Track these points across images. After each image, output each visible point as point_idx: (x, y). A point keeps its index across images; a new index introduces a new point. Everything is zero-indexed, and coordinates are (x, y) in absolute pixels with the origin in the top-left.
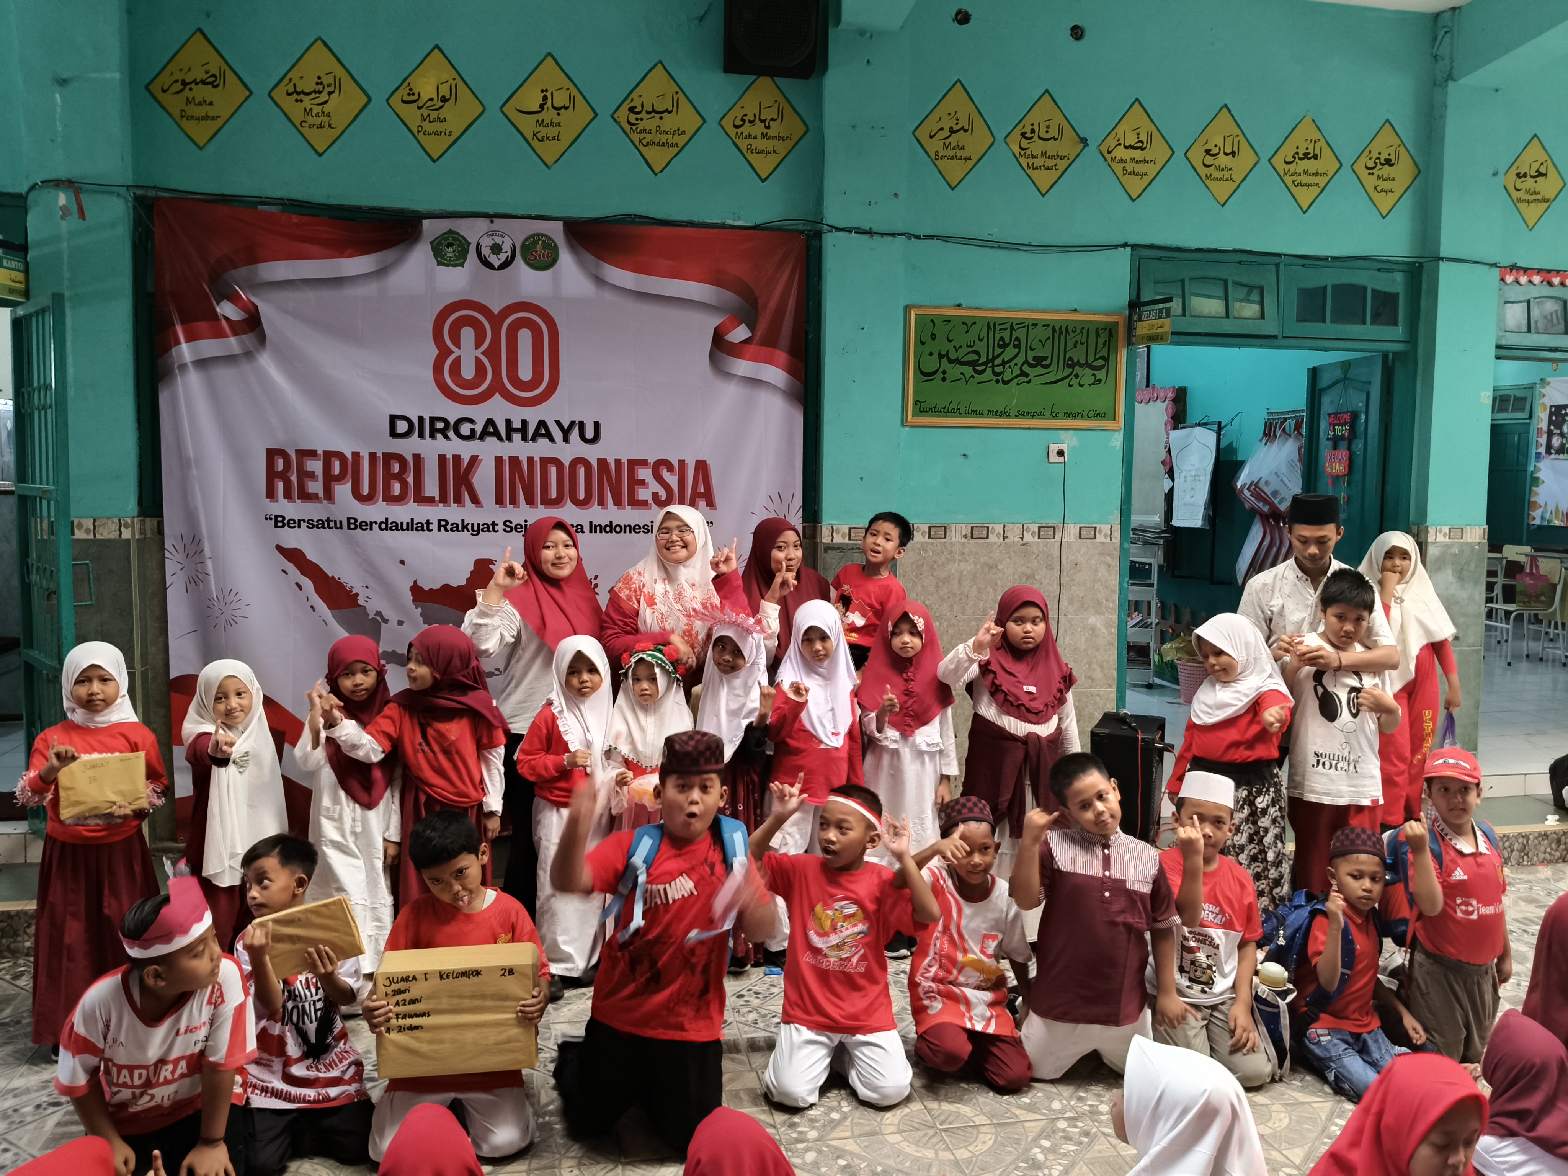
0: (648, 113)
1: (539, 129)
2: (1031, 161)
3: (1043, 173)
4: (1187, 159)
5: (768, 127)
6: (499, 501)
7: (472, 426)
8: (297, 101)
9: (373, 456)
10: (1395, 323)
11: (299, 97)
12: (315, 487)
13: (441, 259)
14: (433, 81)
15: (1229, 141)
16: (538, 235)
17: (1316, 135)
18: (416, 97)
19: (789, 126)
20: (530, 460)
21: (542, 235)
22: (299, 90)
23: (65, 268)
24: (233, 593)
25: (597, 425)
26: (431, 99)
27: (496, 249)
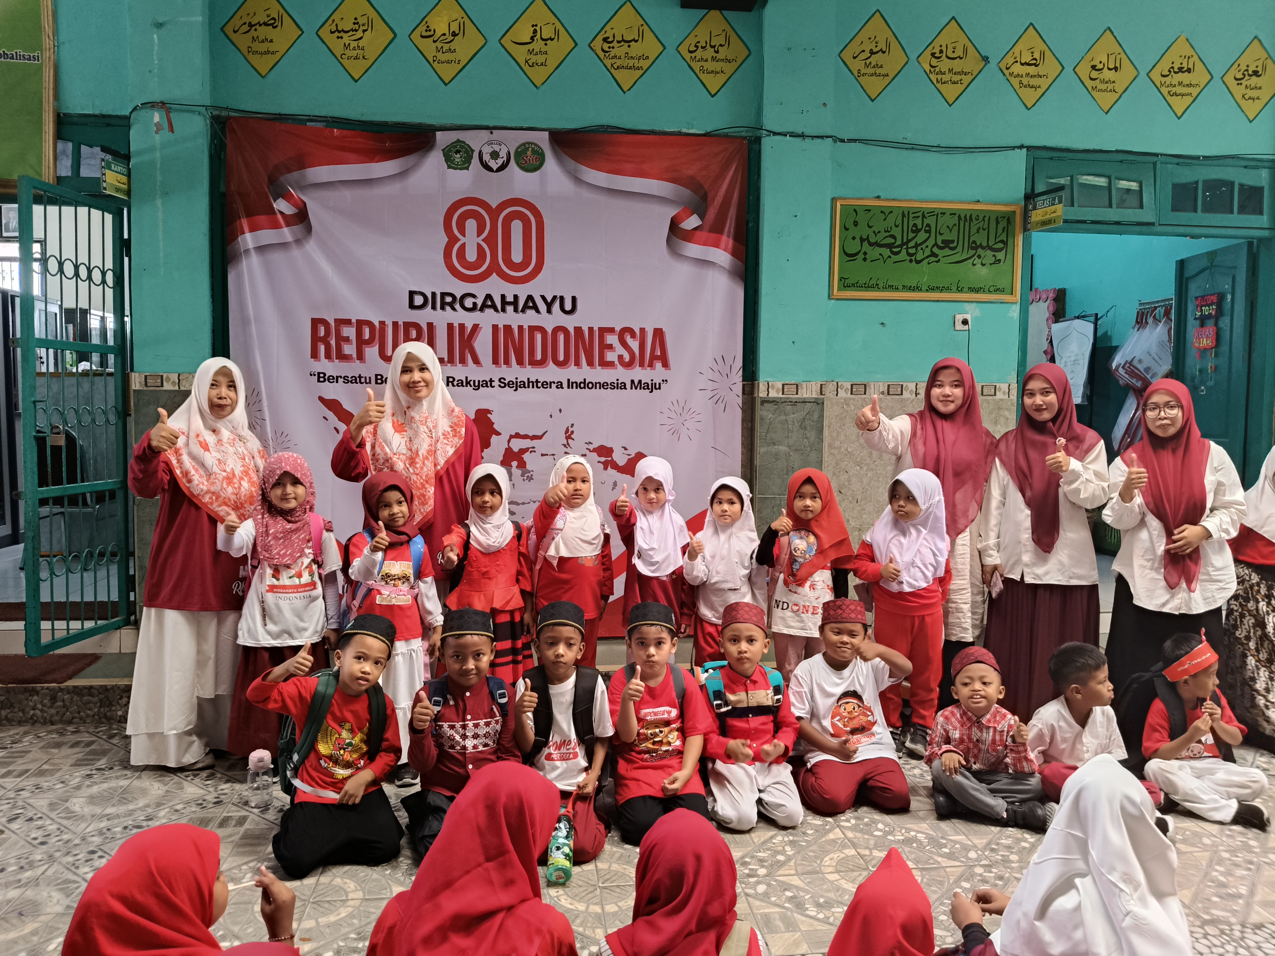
0: (619, 42)
1: (530, 56)
2: (939, 77)
3: (950, 86)
4: (1076, 73)
5: (717, 52)
6: (495, 361)
7: (473, 300)
8: (338, 37)
9: (395, 324)
10: (1261, 213)
11: (340, 35)
12: (350, 349)
13: (451, 164)
14: (446, 19)
15: (1112, 58)
16: (528, 143)
17: (1190, 52)
18: (432, 33)
19: (736, 50)
20: (521, 328)
21: (532, 143)
22: (340, 29)
23: (158, 172)
24: (284, 435)
25: (574, 299)
26: (444, 34)
27: (495, 155)
